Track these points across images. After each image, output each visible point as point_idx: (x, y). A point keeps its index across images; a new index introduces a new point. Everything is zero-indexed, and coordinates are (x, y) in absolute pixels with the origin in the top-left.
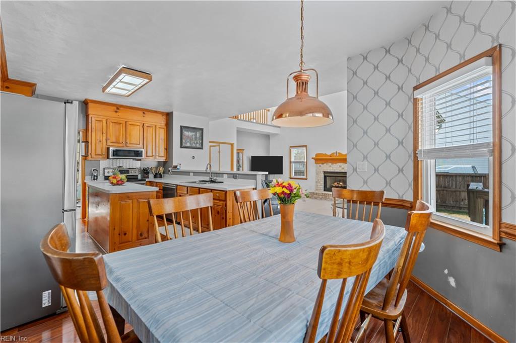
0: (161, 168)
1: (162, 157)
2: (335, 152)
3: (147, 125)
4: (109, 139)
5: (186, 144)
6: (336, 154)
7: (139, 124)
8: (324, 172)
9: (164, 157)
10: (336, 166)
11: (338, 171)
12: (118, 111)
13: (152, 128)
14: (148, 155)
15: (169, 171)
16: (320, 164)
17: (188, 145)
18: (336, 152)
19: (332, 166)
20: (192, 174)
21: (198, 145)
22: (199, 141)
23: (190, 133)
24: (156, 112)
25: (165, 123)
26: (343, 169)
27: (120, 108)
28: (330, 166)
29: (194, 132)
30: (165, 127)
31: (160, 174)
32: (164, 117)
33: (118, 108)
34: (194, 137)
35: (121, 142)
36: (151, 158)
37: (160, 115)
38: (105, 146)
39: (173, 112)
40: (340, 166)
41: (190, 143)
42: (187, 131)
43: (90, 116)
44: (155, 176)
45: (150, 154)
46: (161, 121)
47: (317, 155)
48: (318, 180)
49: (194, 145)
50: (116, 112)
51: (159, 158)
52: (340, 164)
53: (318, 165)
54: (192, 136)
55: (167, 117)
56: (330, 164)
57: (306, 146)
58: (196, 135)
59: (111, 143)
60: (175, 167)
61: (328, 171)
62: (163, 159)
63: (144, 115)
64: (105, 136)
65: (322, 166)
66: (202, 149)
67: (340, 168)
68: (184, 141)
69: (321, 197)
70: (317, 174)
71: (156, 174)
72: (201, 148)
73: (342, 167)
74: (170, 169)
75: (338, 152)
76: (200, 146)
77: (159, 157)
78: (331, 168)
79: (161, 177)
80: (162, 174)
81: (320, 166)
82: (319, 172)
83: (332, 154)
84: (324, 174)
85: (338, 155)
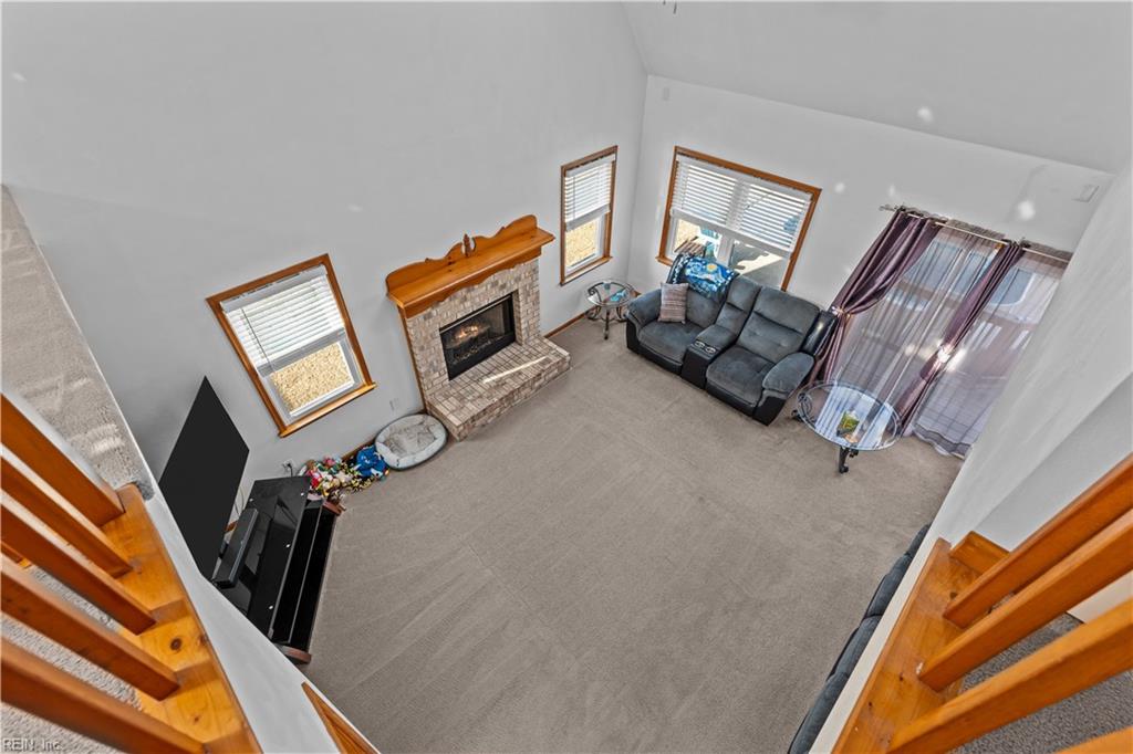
2: (461, 240)
6: (467, 246)
8: (442, 330)
10: (480, 291)
11: (491, 300)
16: (429, 310)
18: (466, 239)
19: (469, 296)
26: (503, 286)
28: (465, 299)
40: (494, 284)
47: (389, 279)
48: (431, 364)
52: (492, 279)
53: (420, 317)
57: (324, 260)
65: (434, 312)
67: (495, 290)
73: (500, 283)
75: (470, 236)
78: (468, 304)
81: (429, 316)
82: (426, 338)
83: (452, 250)
84: (441, 335)
85: (472, 245)
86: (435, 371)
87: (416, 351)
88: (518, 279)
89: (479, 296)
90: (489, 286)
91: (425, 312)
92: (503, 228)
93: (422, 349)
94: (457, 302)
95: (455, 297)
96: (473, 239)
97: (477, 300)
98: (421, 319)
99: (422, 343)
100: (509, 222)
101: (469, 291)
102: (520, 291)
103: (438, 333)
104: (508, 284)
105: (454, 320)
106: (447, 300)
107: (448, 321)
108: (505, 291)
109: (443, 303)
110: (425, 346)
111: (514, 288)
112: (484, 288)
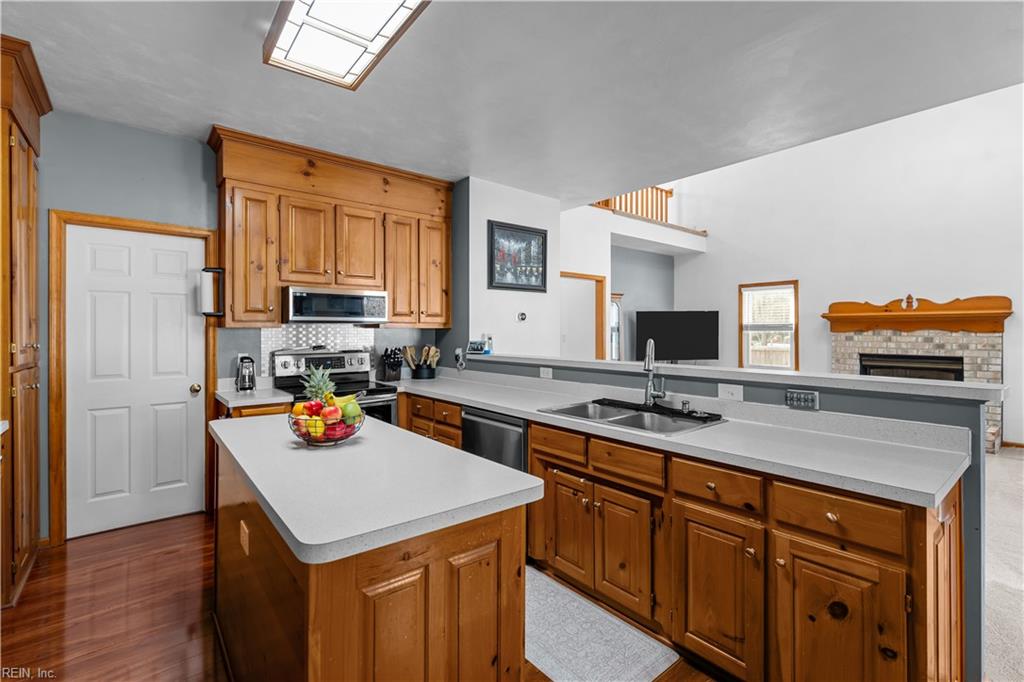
0: (433, 349)
1: (436, 315)
2: (903, 297)
3: (394, 218)
4: (286, 261)
5: (503, 275)
6: (910, 303)
7: (372, 215)
8: (862, 356)
9: (441, 316)
10: (908, 339)
11: (920, 353)
12: (311, 170)
13: (408, 228)
14: (399, 309)
15: (457, 358)
16: (852, 334)
17: (509, 278)
18: (909, 298)
19: (894, 338)
20: (546, 373)
21: (533, 281)
22: (536, 268)
23: (513, 243)
24: (418, 179)
25: (443, 212)
26: (941, 346)
27: (319, 163)
28: (890, 340)
29: (523, 241)
30: (444, 226)
31: (429, 366)
32: (441, 196)
33: (311, 164)
34: (523, 255)
35: (322, 271)
36: (407, 319)
37: (429, 192)
38: (274, 283)
39: (468, 178)
40: (928, 340)
41: (515, 274)
42: (508, 238)
43: (228, 185)
44: (416, 374)
45: (402, 308)
46: (430, 207)
47: (833, 307)
49: (523, 280)
50: (307, 174)
51: (429, 319)
52: (926, 333)
53: (843, 336)
54: (519, 251)
55: (447, 197)
56: (889, 333)
57: (794, 283)
58: (528, 249)
59: (293, 272)
60: (478, 348)
61: (880, 352)
62: (437, 323)
63: (387, 188)
64: (273, 249)
65: (856, 338)
66: (545, 291)
67: (928, 346)
68: (498, 267)
70: (838, 361)
71: (418, 366)
72: (542, 288)
73: (936, 341)
74: (459, 351)
75: (915, 297)
76: (539, 283)
77: (429, 316)
78: (892, 345)
79: (432, 374)
80: (434, 366)
81: (851, 339)
82: (843, 354)
83: (894, 301)
84: (861, 361)
85: (915, 305)
88: (964, 347)
89: (907, 343)
90: (920, 339)
91: (847, 334)
92: (958, 299)
94: (880, 338)
95: (879, 334)
96: (917, 300)
97: (904, 346)
98: (843, 338)
100: (965, 298)
101: (895, 334)
102: (966, 360)
103: (856, 356)
104: (948, 347)
105: (874, 352)
106: (870, 333)
107: (867, 351)
108: (942, 351)
109: (865, 333)
110: (841, 361)
111: (959, 354)
112: (914, 338)
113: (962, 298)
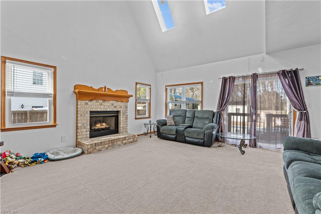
2: (104, 87)
6: (105, 89)
8: (91, 112)
10: (107, 104)
11: (110, 110)
16: (87, 101)
18: (105, 87)
19: (103, 104)
26: (115, 107)
28: (101, 104)
40: (113, 105)
47: (76, 87)
48: (84, 124)
52: (112, 102)
53: (83, 102)
56: (101, 101)
57: (54, 67)
61: (98, 110)
65: (89, 103)
67: (112, 107)
69: (107, 146)
73: (115, 105)
75: (107, 87)
78: (102, 107)
81: (86, 104)
82: (84, 112)
83: (100, 88)
84: (90, 114)
85: (107, 90)
86: (84, 128)
87: (79, 115)
88: (121, 107)
89: (107, 106)
90: (110, 104)
93: (81, 115)
94: (98, 104)
95: (98, 102)
98: (84, 103)
99: (82, 113)
100: (120, 90)
101: (103, 102)
102: (121, 112)
103: (89, 112)
104: (117, 107)
105: (96, 110)
106: (95, 101)
107: (94, 110)
108: (116, 109)
109: (93, 101)
110: (83, 115)
111: (119, 110)
112: (109, 104)
113: (119, 90)
